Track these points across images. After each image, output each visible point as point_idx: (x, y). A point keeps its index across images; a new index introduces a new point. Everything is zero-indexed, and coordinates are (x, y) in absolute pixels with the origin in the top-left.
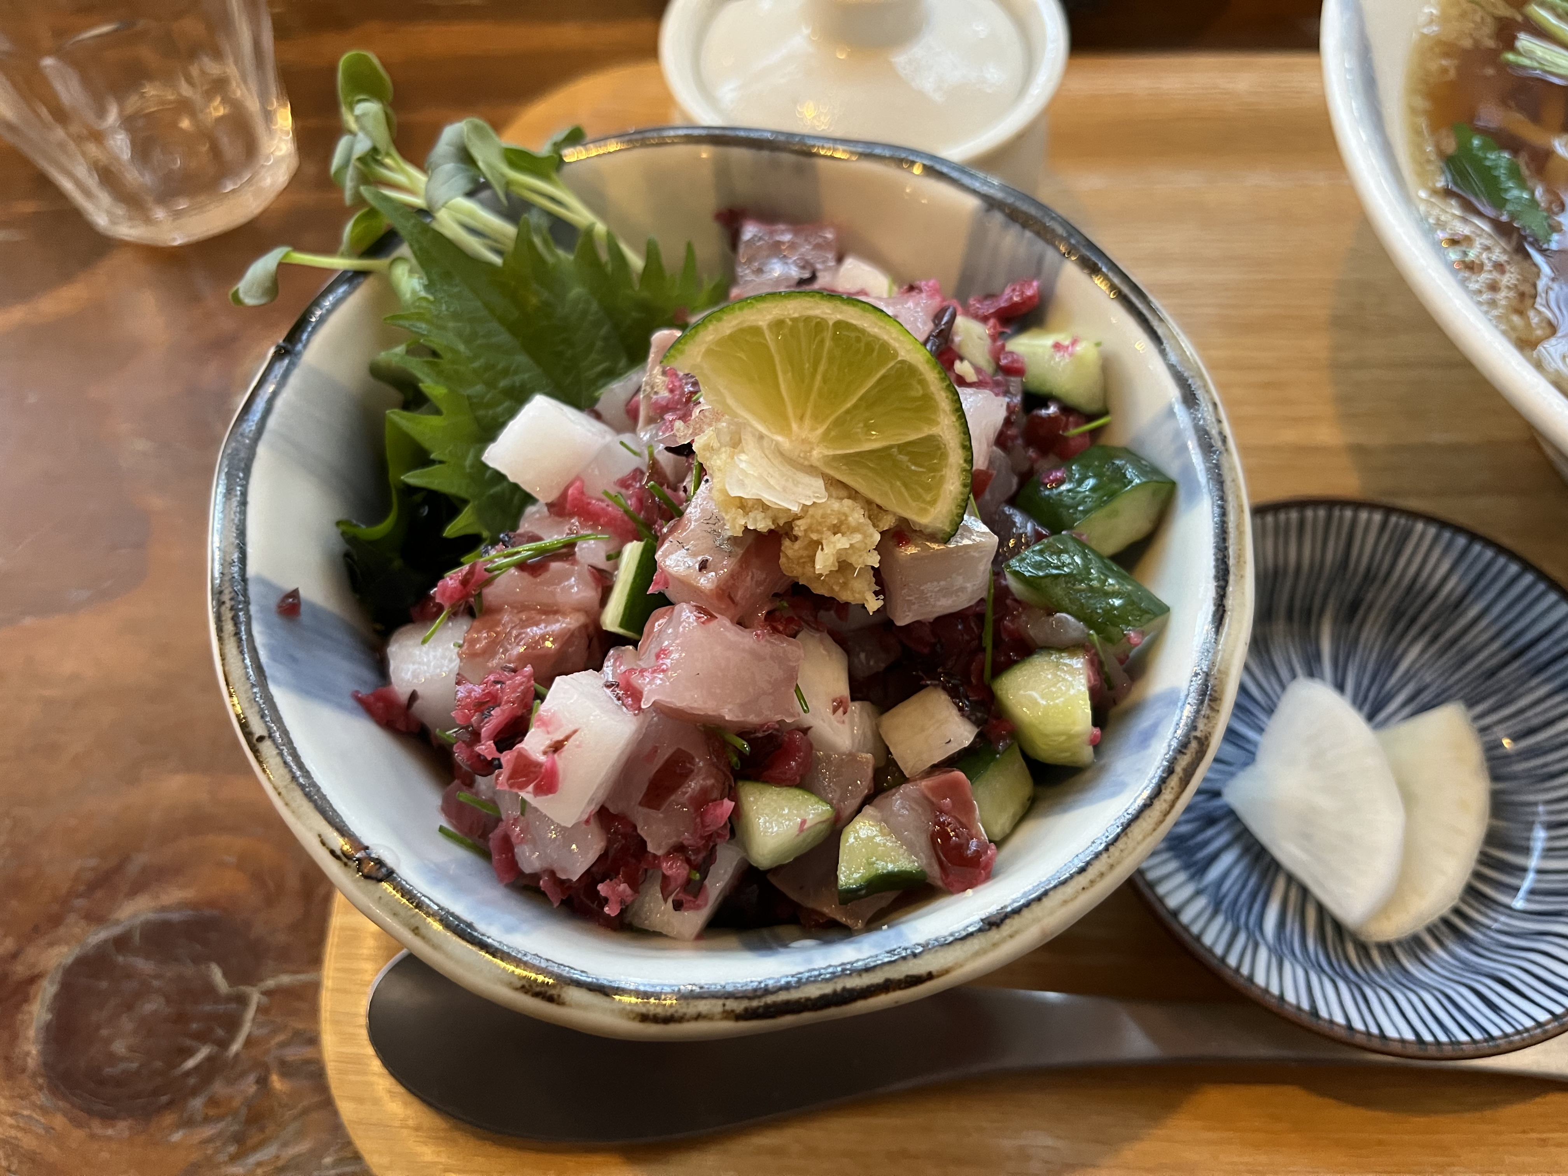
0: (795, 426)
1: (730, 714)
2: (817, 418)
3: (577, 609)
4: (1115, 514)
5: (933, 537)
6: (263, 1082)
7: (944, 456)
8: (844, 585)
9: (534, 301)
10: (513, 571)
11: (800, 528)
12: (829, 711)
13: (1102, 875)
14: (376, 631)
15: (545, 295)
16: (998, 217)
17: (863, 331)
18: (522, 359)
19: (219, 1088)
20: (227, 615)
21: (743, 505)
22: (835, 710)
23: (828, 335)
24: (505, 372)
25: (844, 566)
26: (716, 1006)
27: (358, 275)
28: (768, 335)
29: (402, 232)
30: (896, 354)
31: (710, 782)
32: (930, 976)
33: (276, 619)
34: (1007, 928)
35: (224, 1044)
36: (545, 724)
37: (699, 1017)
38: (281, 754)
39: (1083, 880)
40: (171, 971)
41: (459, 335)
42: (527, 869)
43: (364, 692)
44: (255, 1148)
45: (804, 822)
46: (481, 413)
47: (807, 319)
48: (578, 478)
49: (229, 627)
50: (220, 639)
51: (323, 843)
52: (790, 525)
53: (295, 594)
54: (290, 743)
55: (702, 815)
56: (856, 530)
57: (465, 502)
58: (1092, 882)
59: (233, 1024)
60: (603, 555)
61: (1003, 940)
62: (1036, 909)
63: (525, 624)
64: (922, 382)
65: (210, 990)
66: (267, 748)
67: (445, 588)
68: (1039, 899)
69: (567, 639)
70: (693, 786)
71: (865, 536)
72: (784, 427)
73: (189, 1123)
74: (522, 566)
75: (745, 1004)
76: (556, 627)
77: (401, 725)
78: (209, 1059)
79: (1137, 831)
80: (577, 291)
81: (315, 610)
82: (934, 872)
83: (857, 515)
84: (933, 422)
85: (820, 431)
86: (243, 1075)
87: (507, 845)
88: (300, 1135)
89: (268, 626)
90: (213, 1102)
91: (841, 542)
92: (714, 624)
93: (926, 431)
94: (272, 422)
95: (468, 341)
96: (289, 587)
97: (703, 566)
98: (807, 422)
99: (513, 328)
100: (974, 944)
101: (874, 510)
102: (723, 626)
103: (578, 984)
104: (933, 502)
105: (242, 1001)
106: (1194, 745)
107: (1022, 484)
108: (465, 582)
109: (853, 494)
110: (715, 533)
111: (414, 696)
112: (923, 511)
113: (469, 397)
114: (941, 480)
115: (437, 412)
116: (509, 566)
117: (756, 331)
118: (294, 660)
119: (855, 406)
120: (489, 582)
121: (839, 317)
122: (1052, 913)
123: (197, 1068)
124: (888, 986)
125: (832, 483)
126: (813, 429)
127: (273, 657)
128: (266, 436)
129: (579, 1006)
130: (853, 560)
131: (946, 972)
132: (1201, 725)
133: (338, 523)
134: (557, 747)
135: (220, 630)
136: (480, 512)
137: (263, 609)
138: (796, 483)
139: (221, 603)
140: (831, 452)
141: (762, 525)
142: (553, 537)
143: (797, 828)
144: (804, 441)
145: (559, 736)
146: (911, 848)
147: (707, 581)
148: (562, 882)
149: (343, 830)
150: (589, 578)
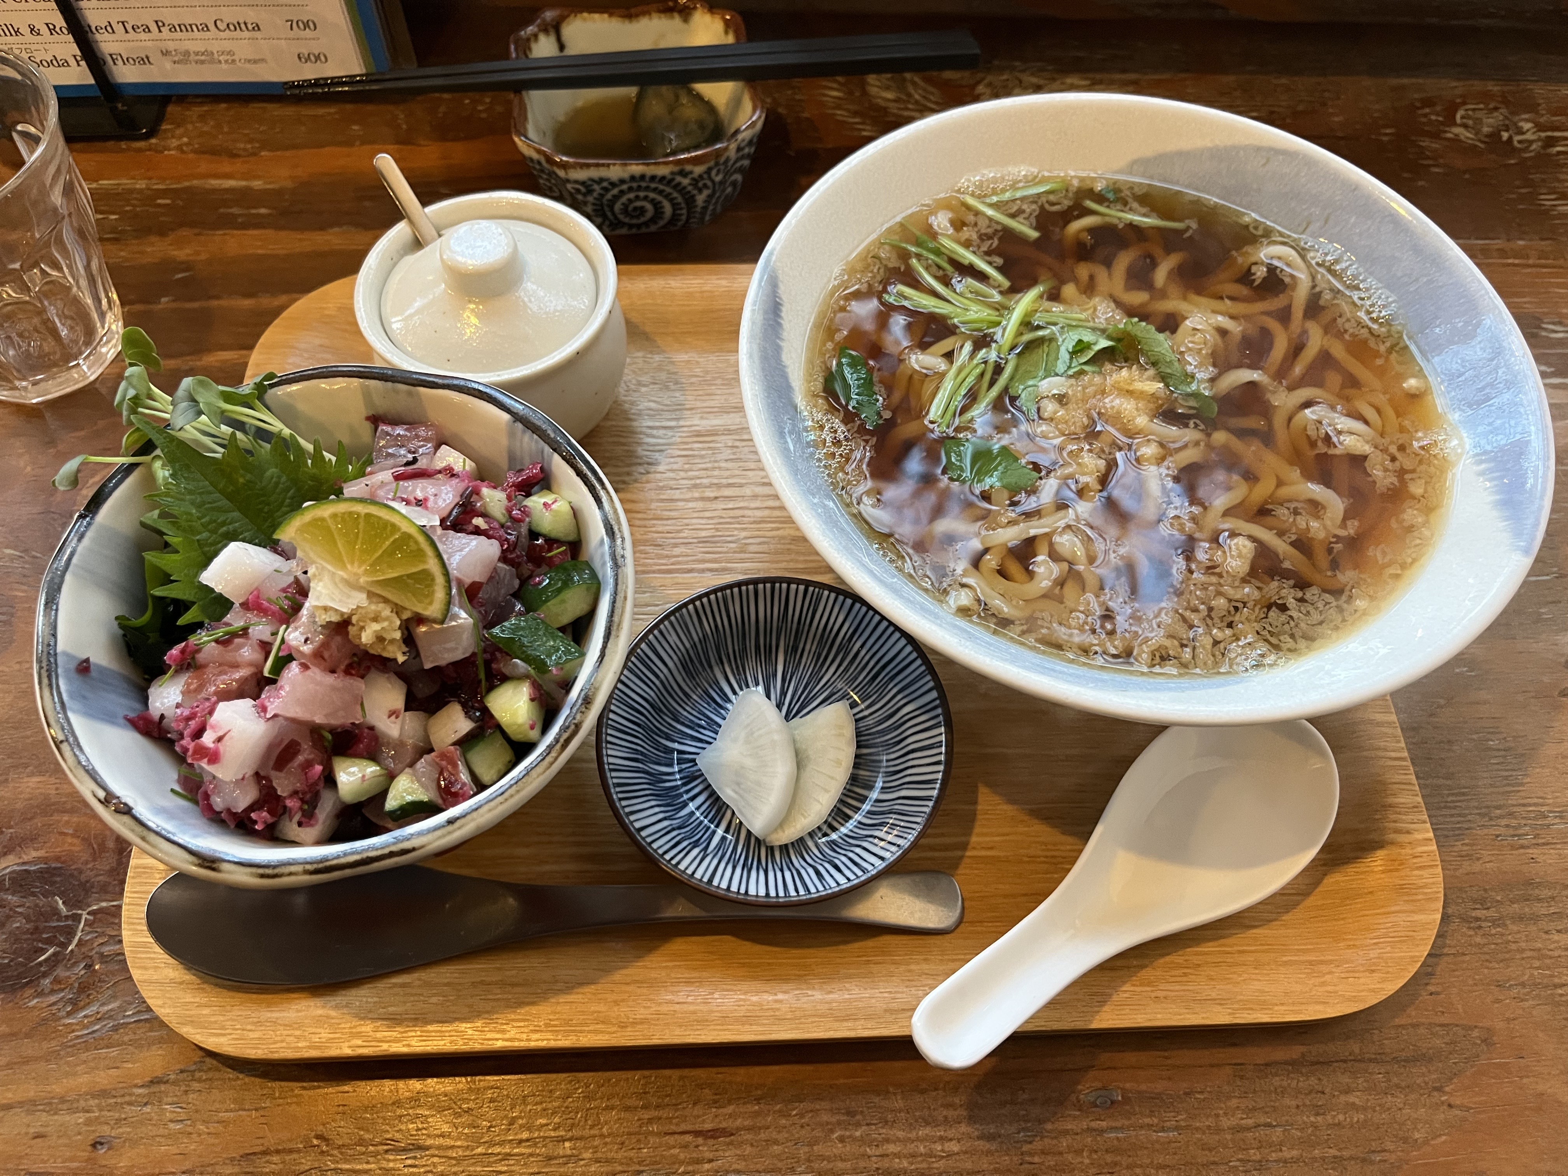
0: (349, 566)
1: (319, 719)
2: (362, 562)
3: (251, 664)
4: (563, 601)
5: (435, 621)
6: (89, 967)
7: (433, 580)
8: (384, 649)
9: (241, 480)
10: (213, 644)
11: (354, 619)
12: (385, 717)
13: (512, 796)
14: (145, 679)
15: (249, 476)
16: (519, 426)
17: (380, 518)
18: (236, 514)
19: (61, 972)
20: (44, 674)
21: (326, 609)
22: (389, 717)
23: (361, 521)
24: (224, 524)
25: (380, 639)
26: (299, 868)
27: (132, 467)
28: (329, 521)
29: (157, 443)
30: (399, 529)
31: (312, 756)
32: (414, 849)
33: (74, 675)
34: (457, 824)
35: (64, 946)
36: (213, 727)
37: (290, 874)
38: (72, 750)
39: (500, 799)
40: (30, 901)
41: (193, 503)
42: (218, 809)
43: (132, 715)
44: (83, 1008)
45: (364, 776)
46: (207, 549)
47: (351, 513)
48: (257, 589)
49: (45, 681)
50: (41, 688)
51: (95, 796)
52: (350, 618)
53: (87, 660)
54: (79, 746)
55: (306, 774)
56: (387, 619)
57: (194, 603)
58: (506, 800)
59: (70, 933)
60: (269, 633)
61: (454, 831)
62: (475, 814)
63: (221, 673)
64: (416, 542)
65: (56, 912)
66: (65, 747)
67: (172, 655)
68: (476, 809)
69: (243, 681)
70: (301, 758)
71: (391, 622)
72: (344, 567)
73: (41, 994)
74: (217, 641)
75: (315, 866)
76: (237, 676)
77: (156, 734)
78: (54, 954)
79: (534, 773)
80: (272, 471)
81: (102, 669)
82: (440, 801)
83: (386, 612)
84: (425, 562)
85: (363, 568)
86: (75, 964)
87: (207, 796)
88: (114, 997)
89: (68, 679)
90: (57, 981)
91: (376, 627)
92: (309, 672)
93: (421, 567)
94: (75, 560)
95: (199, 507)
96: (85, 657)
97: (306, 640)
98: (356, 564)
99: (229, 497)
100: (439, 833)
101: (398, 609)
102: (316, 673)
103: (229, 861)
104: (431, 603)
105: (77, 918)
106: (573, 727)
107: (522, 585)
108: (183, 652)
109: (386, 601)
110: (314, 622)
111: (162, 717)
112: (425, 609)
113: (198, 541)
114: (433, 592)
115: (177, 552)
116: (209, 642)
117: (323, 519)
118: (84, 697)
119: (381, 556)
120: (198, 651)
121: (367, 511)
122: (482, 816)
123: (46, 960)
124: (392, 854)
125: (371, 595)
126: (360, 567)
127: (71, 696)
128: (71, 568)
129: (229, 872)
130: (385, 635)
131: (422, 847)
132: (578, 717)
133: (117, 618)
134: (220, 739)
135: (40, 683)
136: (203, 609)
137: (67, 671)
138: (349, 597)
139: (41, 668)
140: (370, 579)
141: (335, 618)
142: (238, 624)
143: (360, 781)
144: (355, 574)
145: (221, 734)
146: (427, 790)
147: (307, 649)
148: (235, 814)
149: (104, 788)
150: (257, 648)
